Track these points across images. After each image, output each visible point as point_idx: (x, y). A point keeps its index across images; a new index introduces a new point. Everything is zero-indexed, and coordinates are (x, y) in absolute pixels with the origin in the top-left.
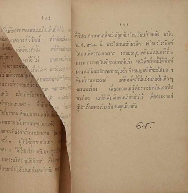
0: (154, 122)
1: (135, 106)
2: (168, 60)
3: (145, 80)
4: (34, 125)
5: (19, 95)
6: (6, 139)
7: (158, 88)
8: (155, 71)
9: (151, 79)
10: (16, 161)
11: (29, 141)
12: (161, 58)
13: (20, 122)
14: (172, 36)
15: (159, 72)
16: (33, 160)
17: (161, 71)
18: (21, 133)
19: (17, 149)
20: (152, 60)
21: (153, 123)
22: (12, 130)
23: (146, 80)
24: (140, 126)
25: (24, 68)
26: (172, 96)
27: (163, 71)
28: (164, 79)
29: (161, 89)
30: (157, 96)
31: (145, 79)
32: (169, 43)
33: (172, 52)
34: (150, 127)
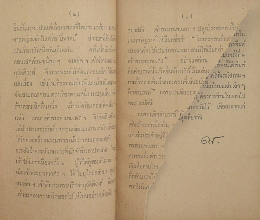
0: (223, 137)
1: (200, 117)
2: (239, 64)
3: (211, 87)
4: (92, 141)
5: (71, 107)
6: (57, 161)
7: (227, 97)
8: (223, 77)
9: (219, 86)
10: (72, 186)
11: (87, 161)
12: (231, 62)
13: (75, 139)
14: (244, 36)
15: (228, 77)
16: (92, 183)
17: (231, 76)
18: (76, 152)
19: (73, 172)
20: (221, 64)
21: (221, 137)
22: (65, 150)
23: (213, 87)
24: (205, 140)
25: (75, 74)
26: (244, 106)
27: (233, 77)
28: (234, 86)
29: (231, 98)
30: (226, 106)
31: (212, 85)
32: (240, 44)
33: (243, 54)
34: (218, 143)
